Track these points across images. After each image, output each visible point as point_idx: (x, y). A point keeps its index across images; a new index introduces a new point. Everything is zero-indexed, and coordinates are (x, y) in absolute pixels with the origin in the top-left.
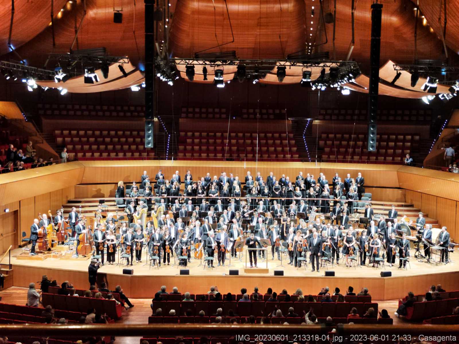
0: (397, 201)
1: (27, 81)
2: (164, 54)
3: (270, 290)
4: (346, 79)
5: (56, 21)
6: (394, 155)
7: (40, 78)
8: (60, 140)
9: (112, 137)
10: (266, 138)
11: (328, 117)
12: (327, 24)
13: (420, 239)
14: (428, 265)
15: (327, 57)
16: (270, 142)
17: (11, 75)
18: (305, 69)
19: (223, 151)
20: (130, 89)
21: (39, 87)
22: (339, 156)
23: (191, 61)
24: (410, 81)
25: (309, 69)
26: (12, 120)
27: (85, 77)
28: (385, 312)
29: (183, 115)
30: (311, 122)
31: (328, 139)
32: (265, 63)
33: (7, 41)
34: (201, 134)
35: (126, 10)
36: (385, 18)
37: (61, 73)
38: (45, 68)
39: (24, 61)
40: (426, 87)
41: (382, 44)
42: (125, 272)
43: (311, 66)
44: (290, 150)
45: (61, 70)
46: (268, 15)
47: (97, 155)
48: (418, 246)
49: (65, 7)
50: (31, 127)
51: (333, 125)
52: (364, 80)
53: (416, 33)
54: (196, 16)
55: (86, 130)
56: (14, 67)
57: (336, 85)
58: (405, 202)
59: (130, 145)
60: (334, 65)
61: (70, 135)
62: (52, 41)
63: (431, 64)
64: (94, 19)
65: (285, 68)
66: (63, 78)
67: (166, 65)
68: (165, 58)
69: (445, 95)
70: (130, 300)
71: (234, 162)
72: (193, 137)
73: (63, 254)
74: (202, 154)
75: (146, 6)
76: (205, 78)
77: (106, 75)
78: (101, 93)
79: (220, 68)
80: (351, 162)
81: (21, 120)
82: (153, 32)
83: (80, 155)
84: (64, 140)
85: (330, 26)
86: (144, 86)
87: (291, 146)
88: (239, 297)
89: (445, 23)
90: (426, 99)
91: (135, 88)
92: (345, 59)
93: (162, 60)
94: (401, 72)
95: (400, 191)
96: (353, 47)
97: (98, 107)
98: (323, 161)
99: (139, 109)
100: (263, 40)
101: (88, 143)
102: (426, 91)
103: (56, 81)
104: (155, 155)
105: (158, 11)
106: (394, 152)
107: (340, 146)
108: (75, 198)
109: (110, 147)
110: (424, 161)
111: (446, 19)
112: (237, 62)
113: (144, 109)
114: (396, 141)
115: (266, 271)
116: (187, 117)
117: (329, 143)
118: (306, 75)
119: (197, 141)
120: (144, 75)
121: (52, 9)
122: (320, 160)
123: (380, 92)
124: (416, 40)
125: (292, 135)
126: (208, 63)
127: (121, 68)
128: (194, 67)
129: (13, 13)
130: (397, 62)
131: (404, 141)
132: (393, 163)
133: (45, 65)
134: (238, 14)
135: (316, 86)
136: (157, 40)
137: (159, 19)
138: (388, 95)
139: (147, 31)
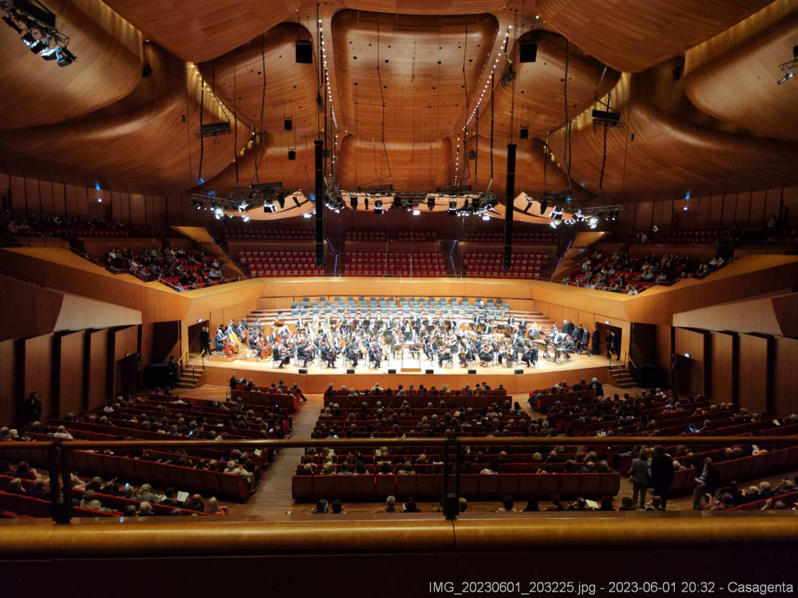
0: (529, 311)
1: (215, 209)
2: (332, 186)
3: (421, 387)
4: (486, 208)
5: (238, 158)
6: (527, 271)
7: (226, 208)
8: (243, 260)
9: (288, 257)
10: (419, 257)
11: (471, 239)
12: (470, 161)
13: (547, 342)
14: (554, 364)
15: (469, 189)
16: (423, 261)
17: (201, 205)
18: (451, 200)
19: (382, 269)
20: (302, 217)
21: (225, 215)
22: (480, 273)
23: (354, 193)
24: (539, 210)
25: (455, 200)
26: (202, 243)
27: (265, 208)
28: (517, 404)
29: (349, 238)
30: (457, 243)
31: (471, 257)
32: (418, 195)
33: (198, 177)
34: (363, 255)
35: (299, 149)
36: (520, 155)
37: (244, 203)
38: (230, 199)
39: (212, 192)
40: (553, 214)
41: (516, 177)
42: (301, 371)
43: (456, 197)
44: (439, 268)
45: (244, 202)
46: (420, 153)
47: (275, 272)
48: (546, 348)
49: (246, 146)
50: (218, 249)
51: (475, 246)
52: (501, 208)
53: (545, 168)
54: (359, 153)
55: (266, 251)
56: (204, 198)
57: (477, 213)
58: (536, 311)
59: (303, 263)
60: (476, 196)
61: (252, 256)
62: (236, 175)
63: (557, 195)
64: (271, 156)
65: (434, 199)
66: (246, 208)
67: (333, 195)
68: (333, 190)
69: (570, 221)
70: (304, 395)
71: (392, 278)
72: (357, 257)
73: (248, 357)
74: (365, 272)
75: (316, 146)
76: (367, 208)
77: (282, 205)
78: (278, 220)
79: (380, 199)
80: (490, 277)
81: (210, 243)
82: (321, 168)
83: (261, 272)
84: (247, 260)
85: (473, 162)
86: (315, 213)
87: (439, 264)
88: (397, 392)
89: (570, 160)
90: (554, 224)
91: (307, 216)
92: (485, 191)
93: (330, 192)
94: (532, 202)
95: (531, 302)
96: (491, 181)
97: (276, 232)
98: (467, 277)
99: (311, 233)
100: (415, 173)
101: (267, 262)
102: (554, 218)
103: (240, 211)
104: (325, 273)
105: (326, 149)
106: (527, 269)
107: (482, 264)
108: (258, 309)
109: (287, 266)
110: (552, 277)
111: (570, 156)
112: (394, 194)
113: (315, 232)
114: (529, 259)
115: (419, 370)
116: (352, 240)
117: (472, 261)
118: (452, 204)
119: (360, 260)
120: (315, 204)
121: (236, 148)
122: (464, 276)
123: (515, 218)
124: (545, 174)
125: (440, 255)
126: (369, 194)
127: (295, 199)
128: (357, 198)
129: (202, 152)
130: (529, 193)
131: (535, 259)
132: (526, 278)
133: (231, 196)
134: (395, 153)
135: (461, 214)
136: (325, 174)
137: (326, 157)
138: (521, 220)
139: (317, 168)
